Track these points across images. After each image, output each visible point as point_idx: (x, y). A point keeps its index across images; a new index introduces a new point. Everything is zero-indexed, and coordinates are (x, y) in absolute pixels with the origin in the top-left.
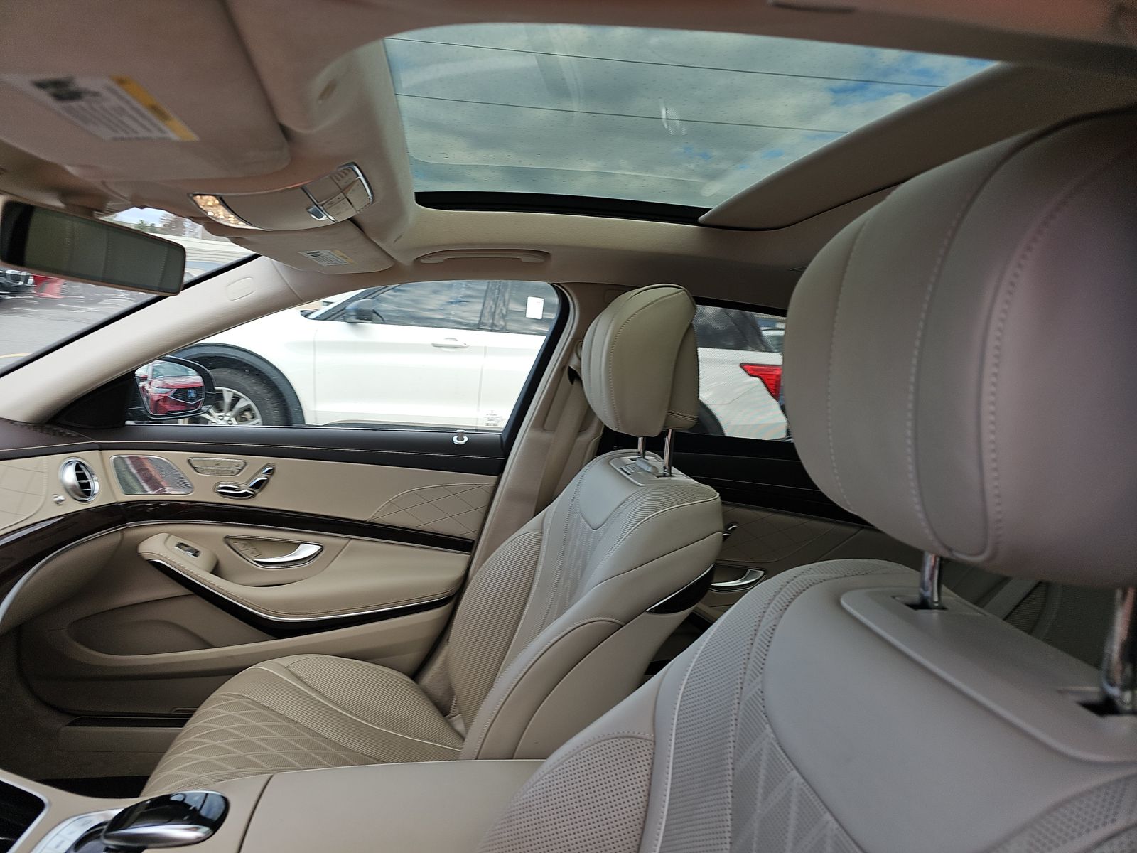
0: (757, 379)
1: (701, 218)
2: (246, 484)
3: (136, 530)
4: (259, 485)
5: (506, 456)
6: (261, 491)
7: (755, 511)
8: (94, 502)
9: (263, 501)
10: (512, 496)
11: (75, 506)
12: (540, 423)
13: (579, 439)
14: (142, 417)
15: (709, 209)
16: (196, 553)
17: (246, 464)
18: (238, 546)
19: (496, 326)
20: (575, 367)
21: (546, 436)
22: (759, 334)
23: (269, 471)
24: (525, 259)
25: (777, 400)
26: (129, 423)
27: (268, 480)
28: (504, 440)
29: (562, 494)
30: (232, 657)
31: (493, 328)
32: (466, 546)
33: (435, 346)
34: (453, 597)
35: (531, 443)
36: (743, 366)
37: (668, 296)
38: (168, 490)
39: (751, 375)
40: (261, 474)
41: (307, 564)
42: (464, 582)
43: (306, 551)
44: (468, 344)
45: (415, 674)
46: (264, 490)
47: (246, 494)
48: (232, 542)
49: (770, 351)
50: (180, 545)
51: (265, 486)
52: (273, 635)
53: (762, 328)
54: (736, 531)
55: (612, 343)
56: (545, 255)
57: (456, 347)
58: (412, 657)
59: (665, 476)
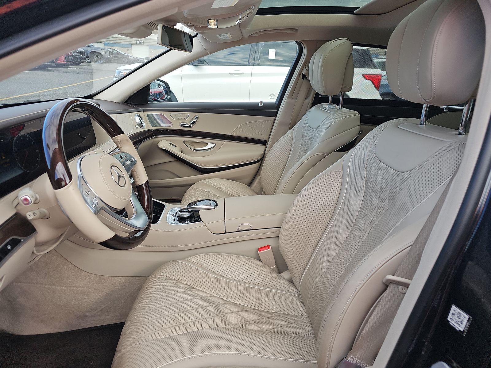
0: (370, 81)
1: (355, 11)
2: (189, 122)
3: (157, 138)
4: (193, 123)
5: (278, 110)
6: (194, 125)
7: (369, 126)
8: (145, 129)
9: (195, 128)
10: (281, 124)
11: (141, 130)
12: (291, 96)
13: (305, 101)
14: (152, 101)
15: (359, 8)
16: (176, 147)
17: (189, 115)
18: (188, 144)
19: (255, 64)
20: (306, 73)
21: (293, 101)
22: (372, 61)
23: (197, 118)
24: (288, 32)
25: (378, 90)
26: (148, 103)
27: (197, 121)
28: (277, 104)
29: (300, 121)
30: (190, 180)
31: (254, 65)
32: (264, 143)
33: (230, 74)
34: (261, 160)
35: (288, 104)
36: (363, 75)
37: (344, 42)
38: (162, 125)
39: (367, 79)
40: (194, 119)
41: (210, 150)
42: (264, 156)
43: (210, 146)
44: (244, 72)
45: (249, 185)
46: (195, 124)
47: (190, 126)
48: (186, 143)
49: (376, 68)
50: (170, 144)
51: (195, 123)
52: (203, 173)
53: (373, 58)
54: (362, 133)
55: (323, 61)
56: (296, 30)
57: (239, 74)
58: (248, 180)
59: (340, 109)
